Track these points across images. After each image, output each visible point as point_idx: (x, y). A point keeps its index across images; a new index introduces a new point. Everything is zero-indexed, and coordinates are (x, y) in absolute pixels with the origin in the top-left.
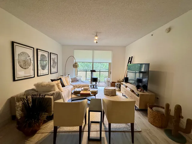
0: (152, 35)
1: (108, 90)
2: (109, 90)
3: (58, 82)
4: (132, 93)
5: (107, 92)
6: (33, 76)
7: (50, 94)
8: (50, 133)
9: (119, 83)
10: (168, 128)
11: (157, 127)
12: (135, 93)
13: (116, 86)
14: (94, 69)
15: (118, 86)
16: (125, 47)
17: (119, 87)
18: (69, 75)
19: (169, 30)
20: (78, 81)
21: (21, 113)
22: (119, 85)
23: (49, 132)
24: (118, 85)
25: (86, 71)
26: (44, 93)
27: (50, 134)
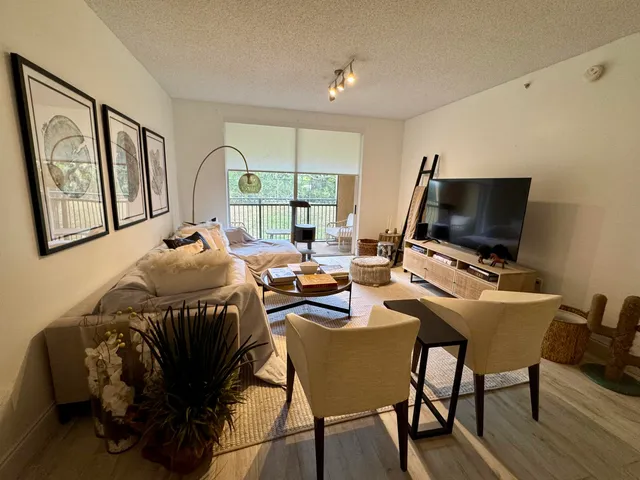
0: (527, 86)
1: (368, 266)
2: (373, 266)
3: (195, 247)
4: (463, 273)
5: (364, 273)
6: (103, 230)
7: (223, 298)
8: (264, 442)
9: (388, 244)
10: (585, 361)
11: (560, 362)
12: (474, 273)
13: (381, 251)
14: (301, 197)
15: (387, 253)
16: (404, 121)
17: (389, 254)
18: (214, 220)
19: (602, 71)
20: (249, 241)
21: (123, 393)
22: (389, 248)
23: (259, 440)
24: (386, 247)
25: (260, 205)
26: (196, 295)
27: (268, 445)
